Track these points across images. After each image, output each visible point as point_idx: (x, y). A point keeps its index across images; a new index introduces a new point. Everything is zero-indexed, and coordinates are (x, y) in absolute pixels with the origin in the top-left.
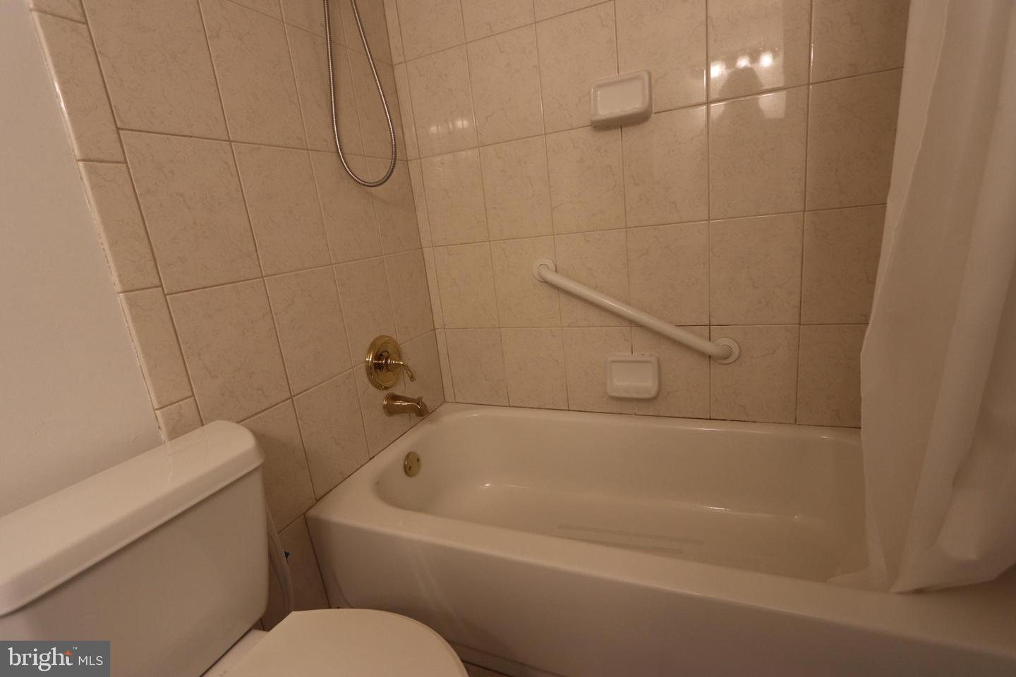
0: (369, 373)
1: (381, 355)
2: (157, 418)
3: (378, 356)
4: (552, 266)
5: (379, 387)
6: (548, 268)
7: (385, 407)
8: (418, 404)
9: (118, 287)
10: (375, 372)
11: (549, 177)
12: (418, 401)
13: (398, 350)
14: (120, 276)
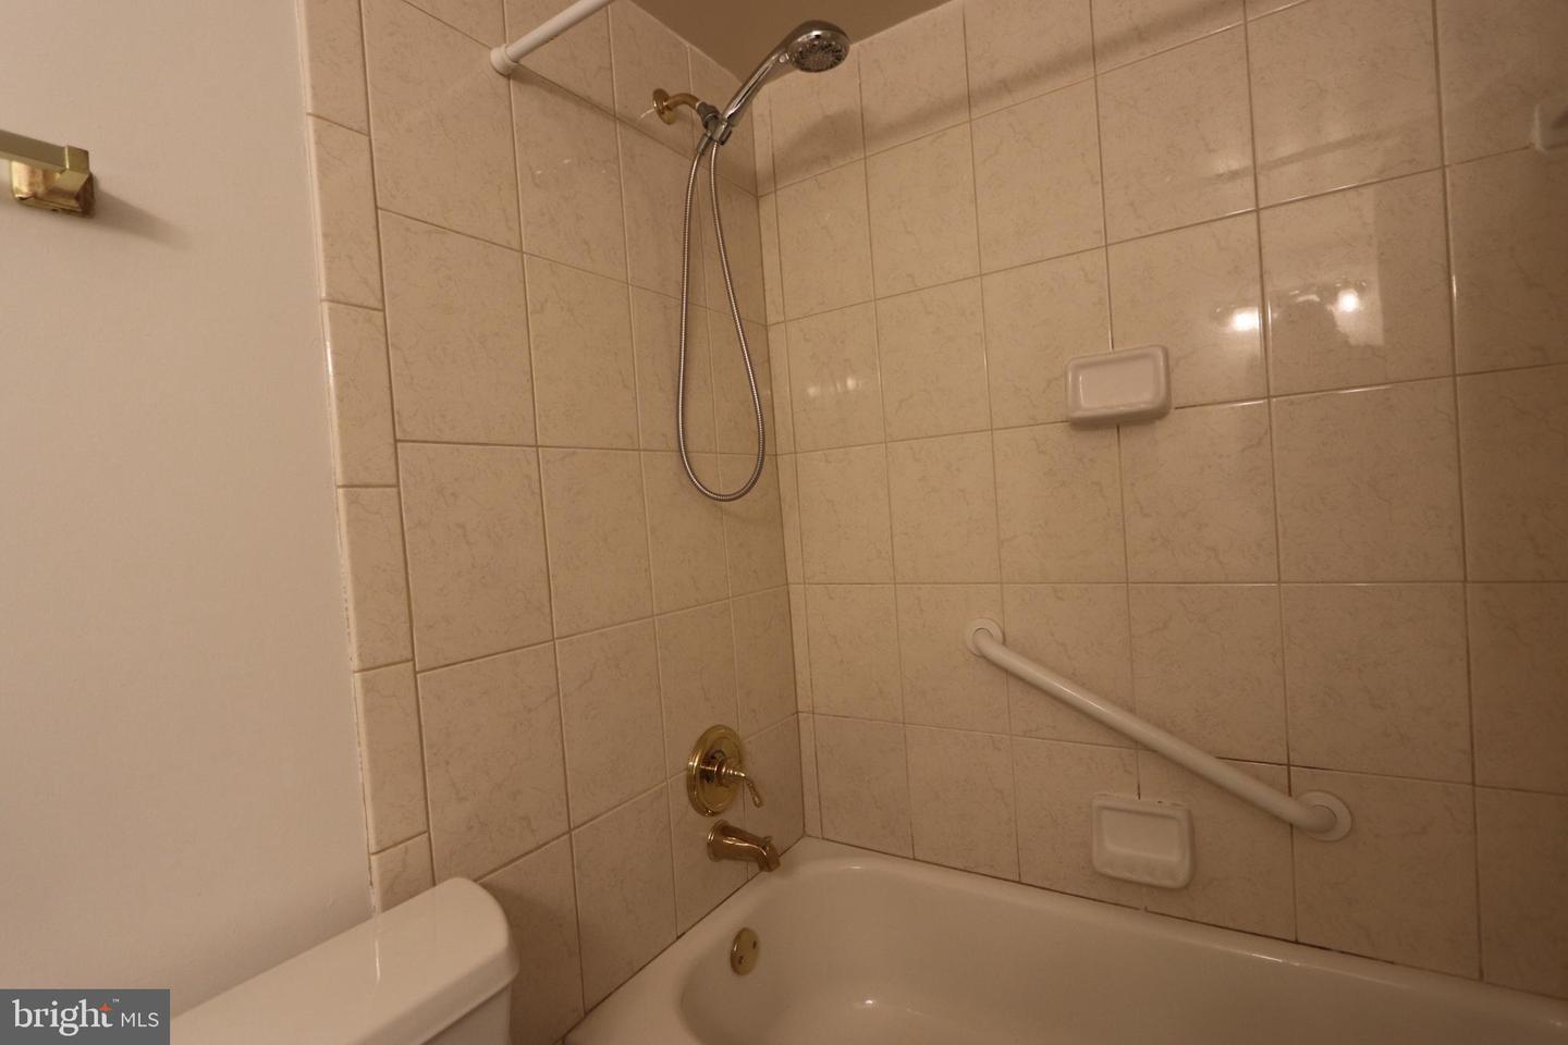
0: (691, 787)
1: (713, 757)
2: (370, 868)
3: (708, 759)
4: (997, 632)
5: (702, 810)
6: (991, 636)
7: (710, 844)
8: (764, 848)
9: (355, 664)
10: (701, 783)
11: (996, 493)
12: (764, 843)
13: (739, 752)
14: (360, 647)
